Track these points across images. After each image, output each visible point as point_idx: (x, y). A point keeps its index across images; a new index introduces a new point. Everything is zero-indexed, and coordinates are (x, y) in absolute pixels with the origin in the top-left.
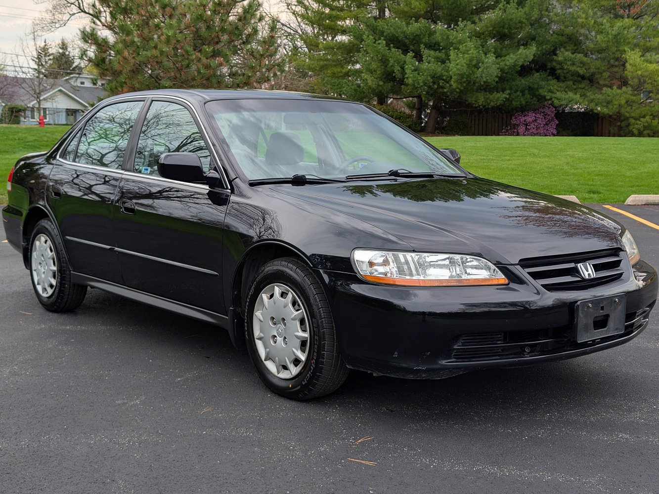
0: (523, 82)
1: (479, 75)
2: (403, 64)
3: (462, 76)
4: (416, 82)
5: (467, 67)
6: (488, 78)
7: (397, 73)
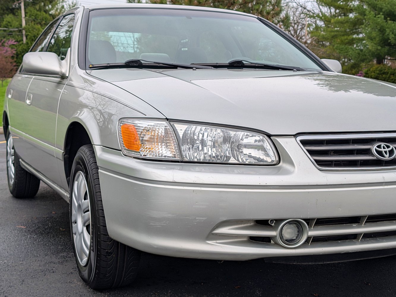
7: (391, 40)
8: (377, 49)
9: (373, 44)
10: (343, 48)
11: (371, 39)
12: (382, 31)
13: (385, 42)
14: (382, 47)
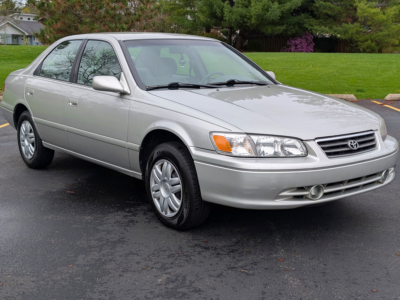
0: (295, 19)
1: (268, 16)
2: (223, 8)
3: (258, 16)
4: (230, 19)
5: (262, 10)
6: (274, 17)
7: (218, 14)
8: (207, 21)
9: (204, 16)
10: (180, 19)
11: (203, 12)
12: (211, 6)
13: (213, 15)
14: (211, 19)
